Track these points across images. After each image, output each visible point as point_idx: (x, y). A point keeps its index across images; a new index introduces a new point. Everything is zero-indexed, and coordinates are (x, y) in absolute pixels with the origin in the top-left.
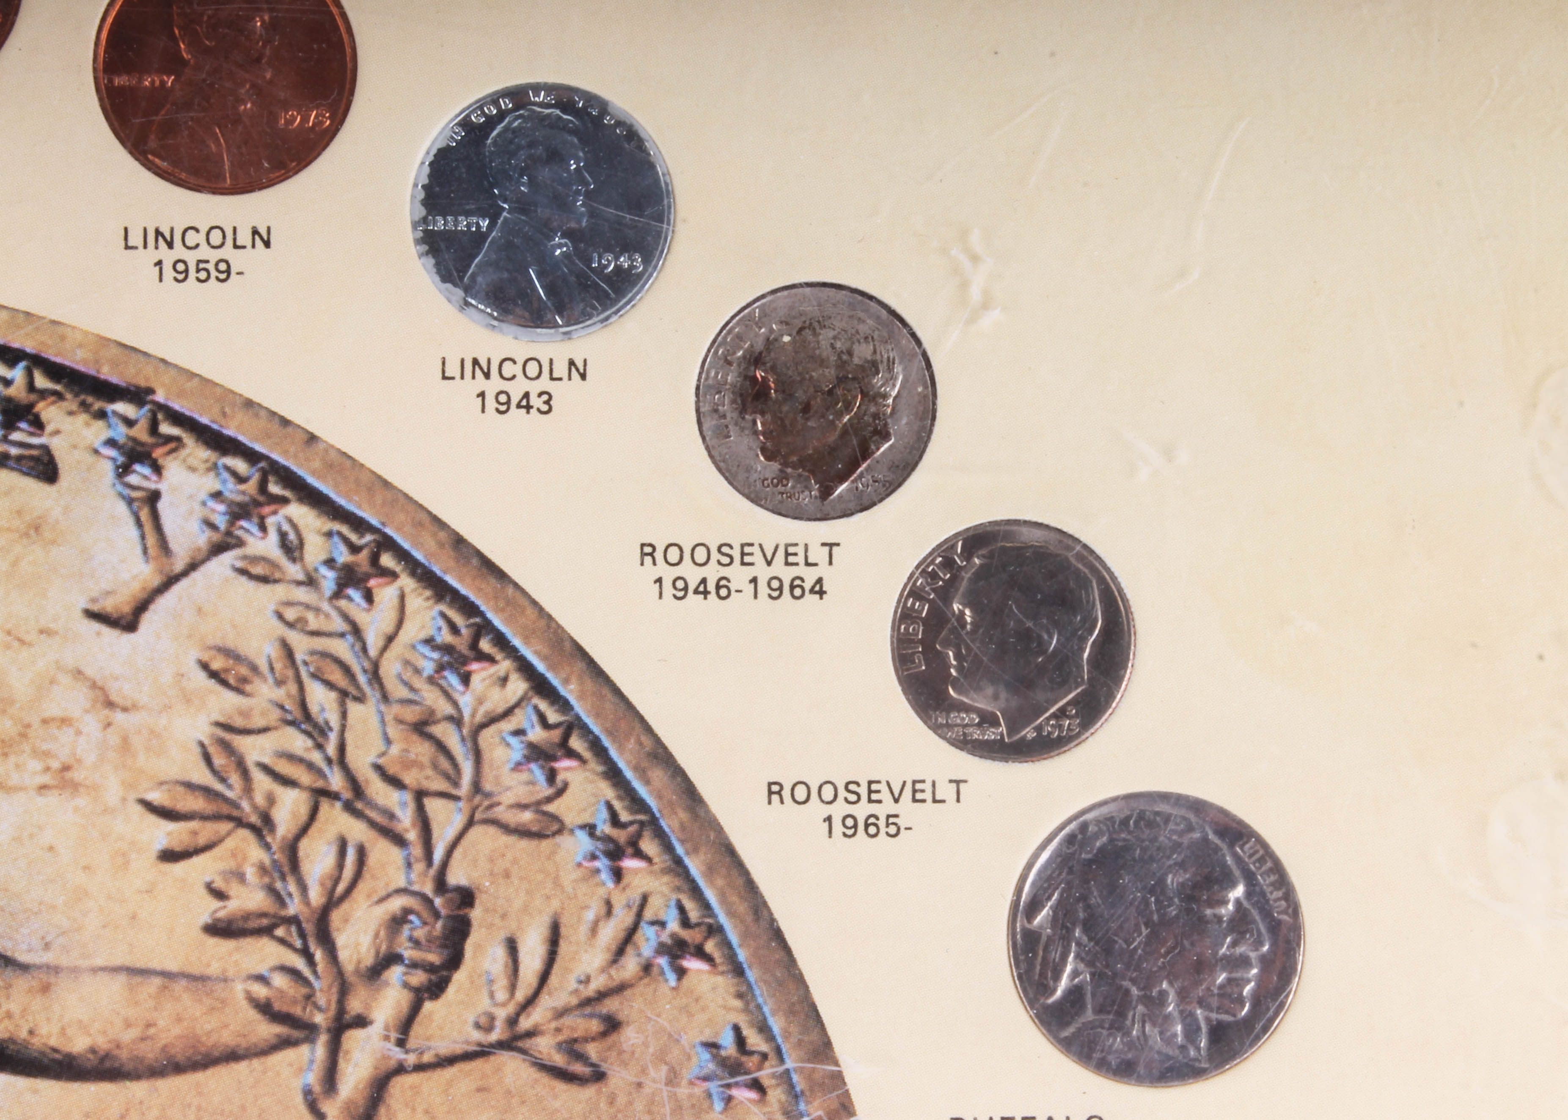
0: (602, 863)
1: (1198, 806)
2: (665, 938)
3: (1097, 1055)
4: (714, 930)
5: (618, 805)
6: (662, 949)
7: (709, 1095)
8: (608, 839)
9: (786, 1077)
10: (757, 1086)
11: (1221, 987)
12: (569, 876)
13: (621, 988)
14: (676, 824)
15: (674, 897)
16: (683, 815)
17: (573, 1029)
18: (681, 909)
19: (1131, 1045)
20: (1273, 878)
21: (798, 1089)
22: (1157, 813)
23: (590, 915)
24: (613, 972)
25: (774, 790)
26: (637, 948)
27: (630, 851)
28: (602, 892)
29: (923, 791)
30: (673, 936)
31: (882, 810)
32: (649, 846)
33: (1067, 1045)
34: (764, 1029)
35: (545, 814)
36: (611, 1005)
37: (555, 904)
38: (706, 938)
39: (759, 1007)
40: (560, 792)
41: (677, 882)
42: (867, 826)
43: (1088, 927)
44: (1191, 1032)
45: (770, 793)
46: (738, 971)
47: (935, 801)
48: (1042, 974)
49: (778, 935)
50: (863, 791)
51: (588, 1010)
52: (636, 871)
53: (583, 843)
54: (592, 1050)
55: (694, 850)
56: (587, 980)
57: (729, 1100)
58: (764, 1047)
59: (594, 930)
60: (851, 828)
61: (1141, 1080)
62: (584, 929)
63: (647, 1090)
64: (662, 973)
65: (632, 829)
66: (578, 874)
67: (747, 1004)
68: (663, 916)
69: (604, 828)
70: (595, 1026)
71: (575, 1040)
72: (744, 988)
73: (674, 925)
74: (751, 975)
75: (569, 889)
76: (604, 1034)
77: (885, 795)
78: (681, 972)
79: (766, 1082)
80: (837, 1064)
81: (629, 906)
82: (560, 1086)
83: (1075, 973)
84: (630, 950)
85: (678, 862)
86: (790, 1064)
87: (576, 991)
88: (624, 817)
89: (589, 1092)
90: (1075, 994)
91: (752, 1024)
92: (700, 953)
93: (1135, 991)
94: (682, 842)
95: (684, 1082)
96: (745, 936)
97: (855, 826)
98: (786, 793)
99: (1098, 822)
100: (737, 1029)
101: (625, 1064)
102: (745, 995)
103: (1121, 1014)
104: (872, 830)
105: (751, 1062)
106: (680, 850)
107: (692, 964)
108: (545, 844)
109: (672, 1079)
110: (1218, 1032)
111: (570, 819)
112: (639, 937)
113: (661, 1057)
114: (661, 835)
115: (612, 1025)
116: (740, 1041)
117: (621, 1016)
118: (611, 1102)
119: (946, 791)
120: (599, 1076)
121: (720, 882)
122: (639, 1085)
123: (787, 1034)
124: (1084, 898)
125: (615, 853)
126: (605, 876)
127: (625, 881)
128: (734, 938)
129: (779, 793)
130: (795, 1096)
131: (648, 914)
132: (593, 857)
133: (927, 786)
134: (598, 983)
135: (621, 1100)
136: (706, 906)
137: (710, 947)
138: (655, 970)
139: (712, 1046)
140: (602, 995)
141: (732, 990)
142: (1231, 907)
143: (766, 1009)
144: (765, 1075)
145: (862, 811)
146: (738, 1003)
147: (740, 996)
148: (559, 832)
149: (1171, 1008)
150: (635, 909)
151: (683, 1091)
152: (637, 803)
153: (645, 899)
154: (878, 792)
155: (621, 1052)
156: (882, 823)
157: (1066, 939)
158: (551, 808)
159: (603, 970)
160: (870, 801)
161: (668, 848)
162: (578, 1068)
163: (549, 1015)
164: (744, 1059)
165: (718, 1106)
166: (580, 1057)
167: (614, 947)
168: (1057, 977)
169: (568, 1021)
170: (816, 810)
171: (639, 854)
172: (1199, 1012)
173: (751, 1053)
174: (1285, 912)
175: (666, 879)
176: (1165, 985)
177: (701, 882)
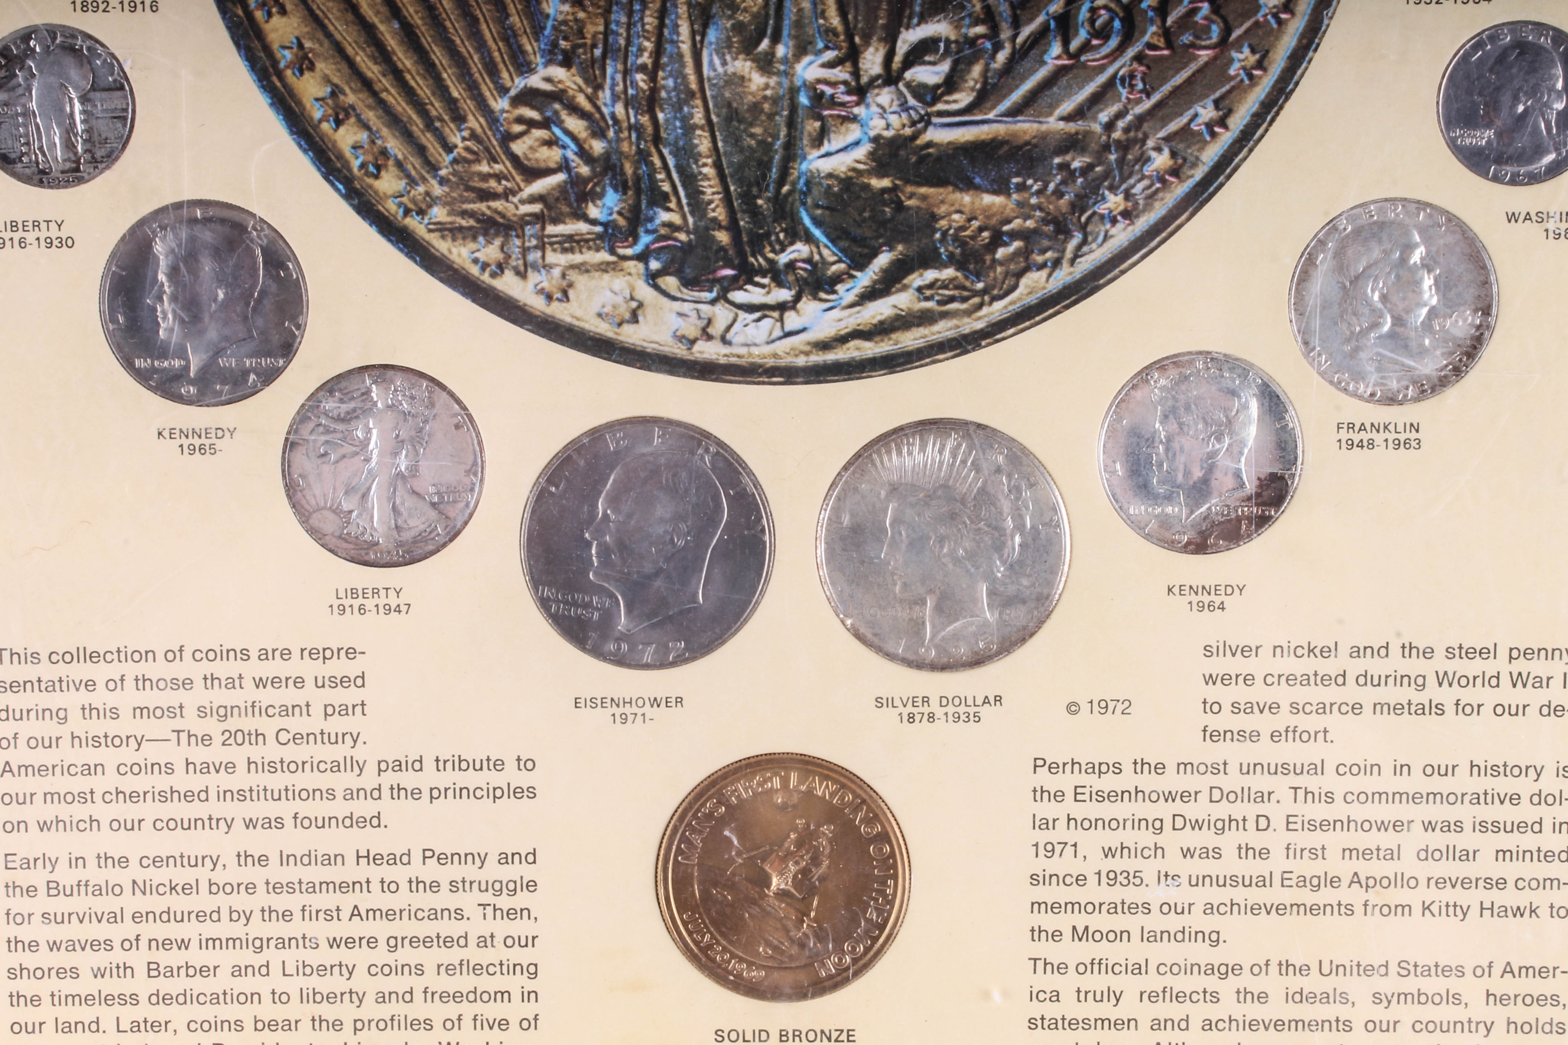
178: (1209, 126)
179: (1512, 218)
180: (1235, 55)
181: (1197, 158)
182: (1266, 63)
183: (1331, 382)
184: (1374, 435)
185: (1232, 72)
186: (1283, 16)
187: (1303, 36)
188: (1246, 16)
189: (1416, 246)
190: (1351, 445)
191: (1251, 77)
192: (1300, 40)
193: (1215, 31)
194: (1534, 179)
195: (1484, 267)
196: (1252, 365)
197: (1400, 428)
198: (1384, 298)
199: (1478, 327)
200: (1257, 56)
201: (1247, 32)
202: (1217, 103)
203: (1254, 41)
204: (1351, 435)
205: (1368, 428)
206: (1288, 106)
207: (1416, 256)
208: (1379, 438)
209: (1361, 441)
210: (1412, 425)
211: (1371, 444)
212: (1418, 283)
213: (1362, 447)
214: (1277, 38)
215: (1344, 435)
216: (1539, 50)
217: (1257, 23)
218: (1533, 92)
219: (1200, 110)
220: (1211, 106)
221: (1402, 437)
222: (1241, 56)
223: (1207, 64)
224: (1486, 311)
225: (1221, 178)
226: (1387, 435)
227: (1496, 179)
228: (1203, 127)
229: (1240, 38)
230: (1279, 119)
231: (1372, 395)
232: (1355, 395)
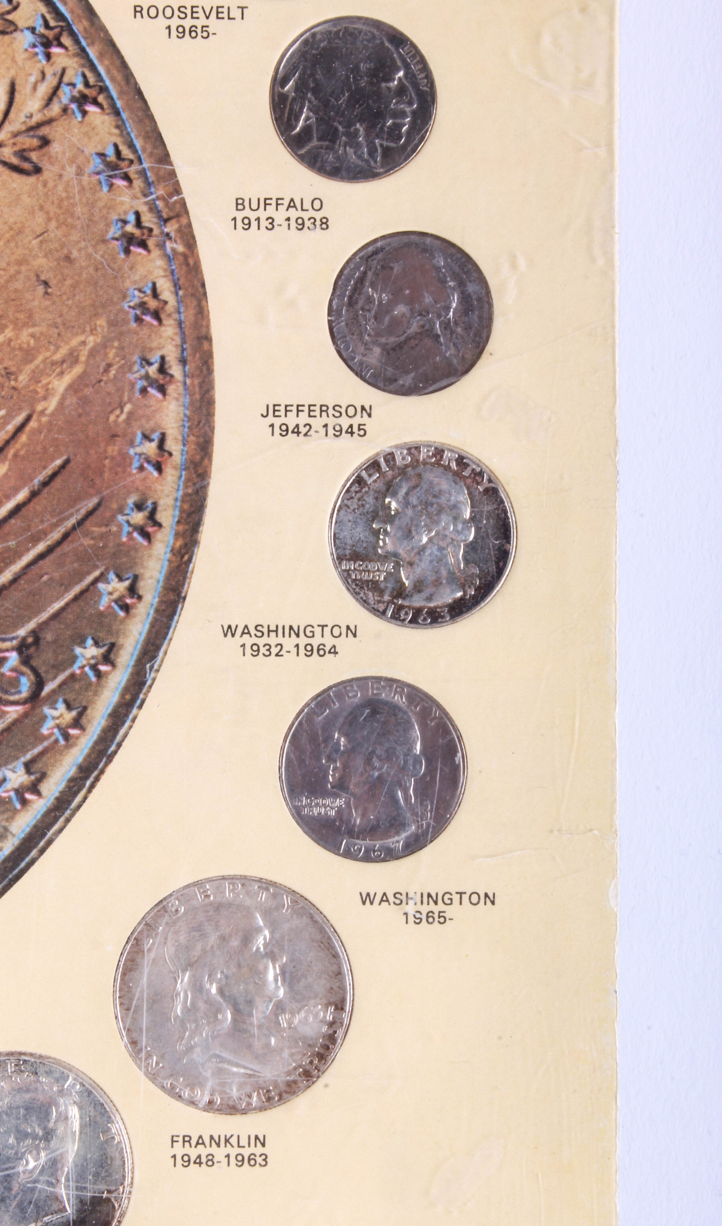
0: (39, 50)
1: (378, 25)
2: (75, 93)
3: (318, 164)
4: (103, 89)
5: (48, 17)
6: (73, 99)
7: (100, 183)
8: (42, 36)
9: (143, 173)
10: (126, 177)
11: (389, 127)
12: (21, 57)
13: (50, 122)
14: (81, 28)
15: (80, 70)
16: (85, 23)
17: (23, 144)
18: (84, 76)
19: (338, 158)
20: (420, 67)
21: (150, 180)
22: (355, 28)
23: (32, 79)
24: (46, 112)
25: (138, 10)
26: (60, 98)
27: (55, 43)
28: (39, 66)
29: (222, 12)
30: (80, 92)
31: (199, 23)
32: (66, 40)
33: (302, 159)
34: (131, 146)
35: (6, 20)
36: (45, 131)
37: (12, 72)
38: (99, 93)
39: (128, 134)
40: (15, 8)
41: (82, 62)
42: (190, 32)
43: (316, 91)
44: (372, 152)
45: (136, 12)
46: (117, 113)
47: (229, 18)
48: (289, 119)
49: (139, 93)
50: (189, 12)
51: (32, 133)
52: (59, 55)
53: (29, 37)
54: (34, 156)
55: (92, 44)
56: (31, 116)
57: (111, 185)
58: (131, 156)
59: (35, 88)
60: (182, 33)
61: (343, 179)
62: (29, 88)
63: (65, 178)
64: (74, 113)
65: (57, 30)
66: (26, 55)
67: (122, 131)
68: (74, 81)
69: (41, 29)
70: (35, 142)
71: (24, 150)
72: (120, 123)
73: (80, 86)
74: (124, 115)
75: (20, 63)
76: (41, 147)
77: (201, 15)
78: (84, 113)
79: (133, 176)
80: (172, 165)
81: (54, 74)
82: (15, 175)
83: (307, 118)
84: (55, 100)
85: (83, 50)
86: (146, 165)
87: (25, 122)
88: (52, 23)
89: (32, 179)
90: (307, 130)
91: (124, 143)
92: (95, 102)
93: (340, 128)
94: (85, 38)
95: (86, 175)
96: (121, 93)
97: (184, 32)
98: (145, 12)
99: (322, 33)
100: (116, 146)
101: (52, 164)
102: (121, 126)
103: (333, 141)
104: (193, 34)
105: (123, 164)
106: (84, 43)
107: (91, 108)
108: (7, 38)
109: (80, 172)
110: (387, 152)
111: (21, 24)
112: (60, 93)
113: (72, 161)
114: (73, 34)
115: (45, 142)
116: (118, 153)
117: (50, 137)
118: (45, 185)
119: (236, 13)
120: (38, 170)
121: (107, 62)
122: (61, 176)
123: (144, 150)
124: (312, 75)
125: (47, 44)
126: (41, 57)
127: (53, 60)
128: (114, 94)
129: (141, 12)
130: (149, 184)
131: (66, 79)
132: (34, 46)
133: (225, 10)
134: (37, 118)
135: (51, 184)
136: (99, 75)
137: (101, 99)
138: (70, 111)
139: (102, 155)
140: (39, 125)
141: (113, 124)
142: (396, 83)
143: (133, 135)
144: (132, 170)
145: (188, 23)
146: (116, 131)
147: (117, 127)
148: (15, 30)
149: (361, 139)
150: (58, 76)
151: (85, 178)
152: (59, 15)
153: (64, 71)
154: (197, 12)
155: (50, 158)
156: (199, 30)
157: (303, 98)
158: (10, 17)
159: (40, 111)
160: (192, 18)
161: (77, 42)
162: (26, 166)
163: (9, 135)
164: (120, 163)
165: (105, 189)
166: (27, 159)
167: (46, 98)
168: (297, 119)
169: (20, 139)
170: (162, 22)
171: (61, 45)
172: (377, 141)
173: (124, 160)
174: (426, 85)
175: (76, 59)
176: (358, 125)
177: (96, 62)
178: (20, 792)
179: (367, 899)
180: (47, 711)
181: (6, 829)
182: (84, 721)
183: (163, 1088)
184: (214, 1150)
185: (45, 731)
186: (103, 668)
187: (126, 690)
188: (58, 668)
189: (259, 930)
190: (187, 1162)
191: (67, 737)
192: (123, 695)
193: (26, 684)
194: (390, 855)
195: (336, 956)
196: (70, 1069)
197: (244, 1142)
198: (221, 991)
199: (331, 1024)
200: (74, 713)
201: (60, 686)
202: (28, 767)
203: (71, 697)
204: (187, 1150)
205: (207, 1141)
206: (111, 770)
207: (260, 942)
208: (219, 1153)
209: (199, 1157)
210: (257, 1138)
211: (211, 1161)
212: (261, 974)
213: (200, 1163)
214: (96, 693)
215: (179, 1150)
216: (394, 709)
217: (73, 676)
218: (389, 756)
219: (9, 774)
220: (21, 770)
221: (246, 1152)
222: (56, 713)
223: (15, 723)
224: (340, 1007)
225: (34, 853)
226: (229, 1150)
227: (348, 854)
228: (12, 794)
229: (54, 691)
230: (99, 785)
231: (211, 1102)
232: (192, 1103)
